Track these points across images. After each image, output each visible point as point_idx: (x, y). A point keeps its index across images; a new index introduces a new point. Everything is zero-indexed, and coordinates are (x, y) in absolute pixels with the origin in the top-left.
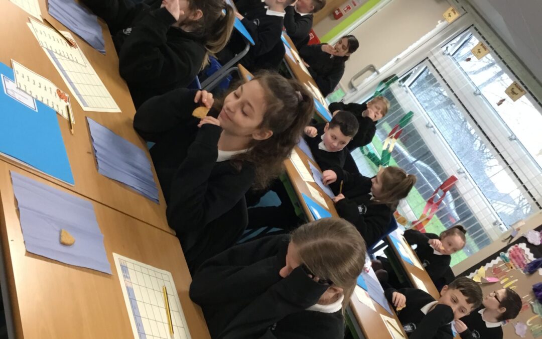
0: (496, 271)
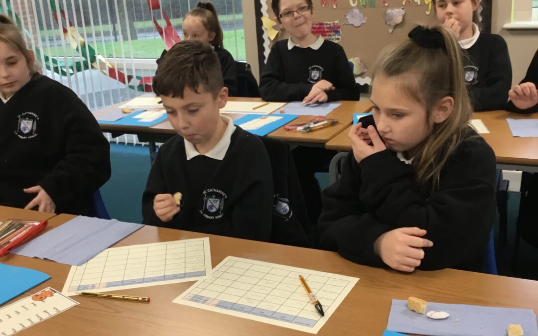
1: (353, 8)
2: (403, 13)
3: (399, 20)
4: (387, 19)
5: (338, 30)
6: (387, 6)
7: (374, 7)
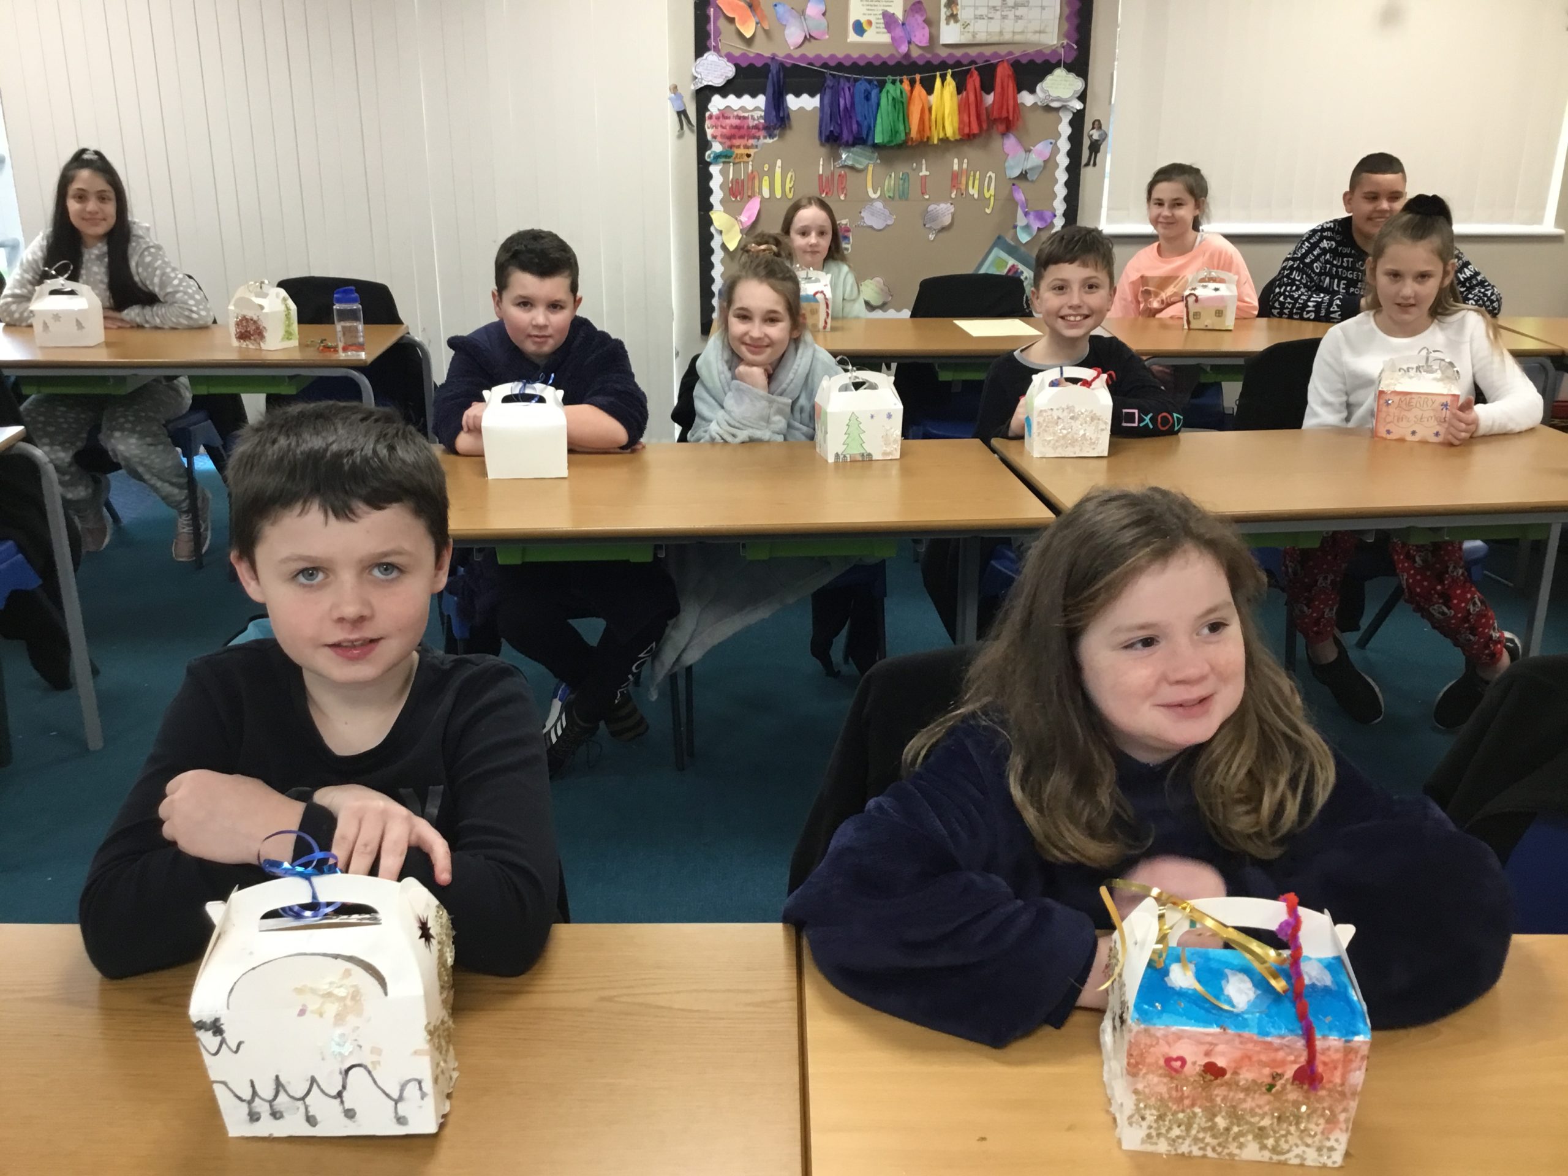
0: (737, 192)
1: (873, 200)
2: (953, 210)
3: (947, 221)
4: (926, 218)
5: (846, 234)
6: (927, 200)
7: (907, 199)
